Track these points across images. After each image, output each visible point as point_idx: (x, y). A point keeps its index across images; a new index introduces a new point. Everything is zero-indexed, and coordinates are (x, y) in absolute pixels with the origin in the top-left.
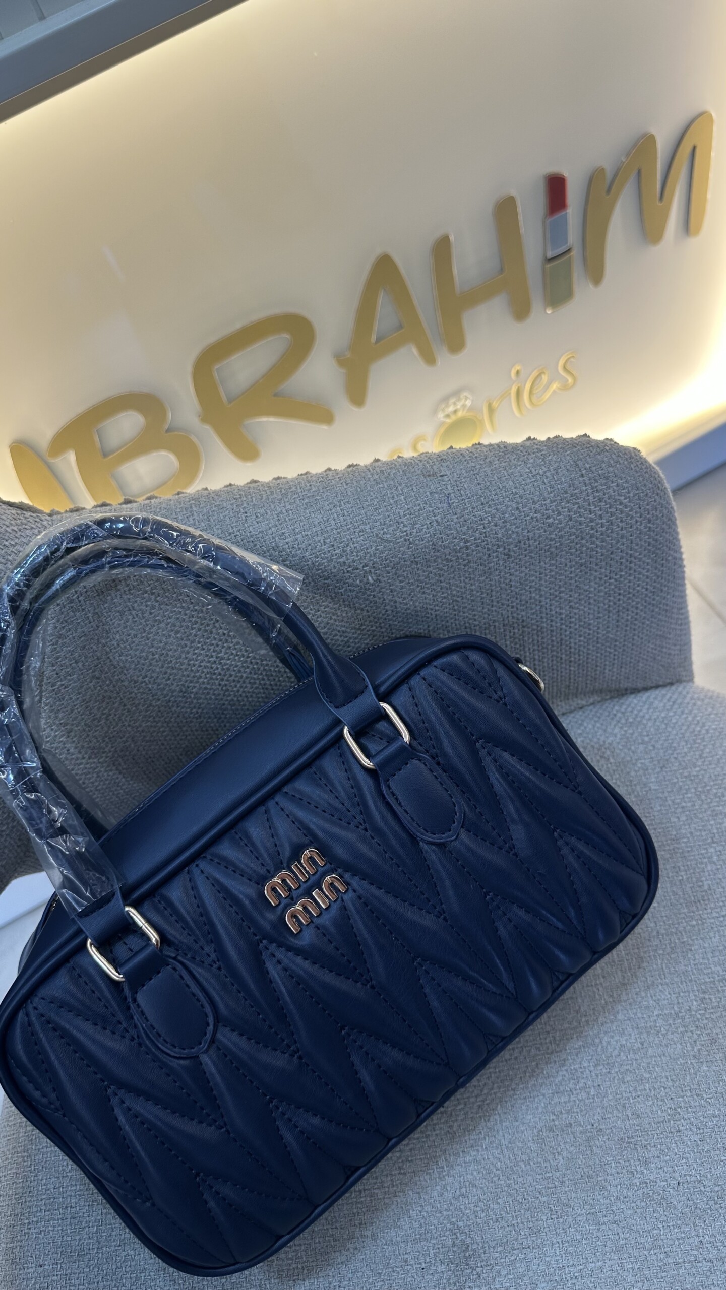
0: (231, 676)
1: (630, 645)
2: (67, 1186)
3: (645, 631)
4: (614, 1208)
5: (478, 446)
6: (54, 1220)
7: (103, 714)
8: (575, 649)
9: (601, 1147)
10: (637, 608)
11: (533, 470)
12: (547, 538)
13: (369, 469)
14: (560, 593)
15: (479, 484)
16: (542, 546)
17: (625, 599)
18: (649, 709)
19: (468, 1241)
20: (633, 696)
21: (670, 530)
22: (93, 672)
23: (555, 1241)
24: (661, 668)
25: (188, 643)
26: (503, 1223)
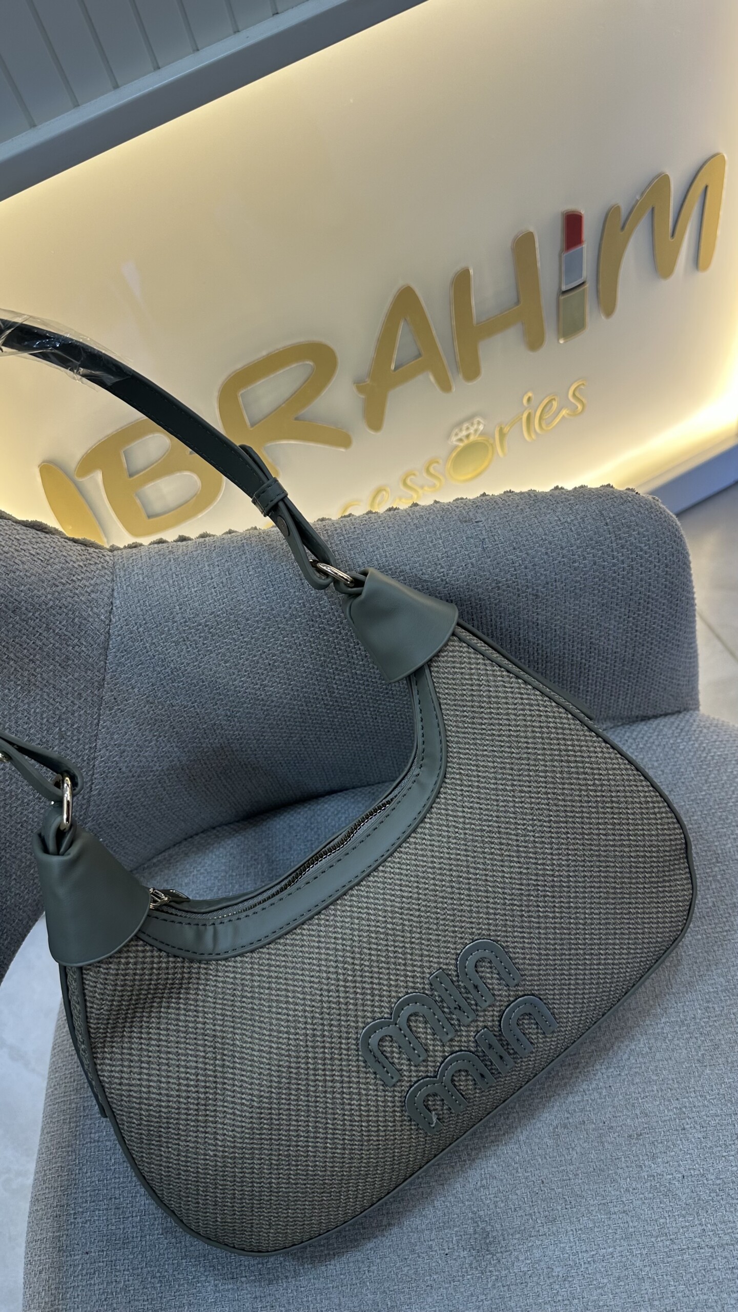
0: (273, 701)
1: (643, 677)
2: (111, 1179)
3: (658, 664)
4: (624, 1199)
5: (510, 494)
6: (99, 1210)
7: (155, 736)
8: (593, 680)
9: (612, 1143)
10: (652, 644)
11: (562, 519)
12: (572, 580)
13: (408, 514)
14: (583, 630)
15: (512, 530)
16: (568, 587)
17: (642, 635)
18: (658, 735)
19: (489, 1228)
20: (643, 723)
21: (685, 573)
22: (147, 697)
23: (569, 1229)
24: (670, 697)
25: (236, 672)
26: (521, 1213)
